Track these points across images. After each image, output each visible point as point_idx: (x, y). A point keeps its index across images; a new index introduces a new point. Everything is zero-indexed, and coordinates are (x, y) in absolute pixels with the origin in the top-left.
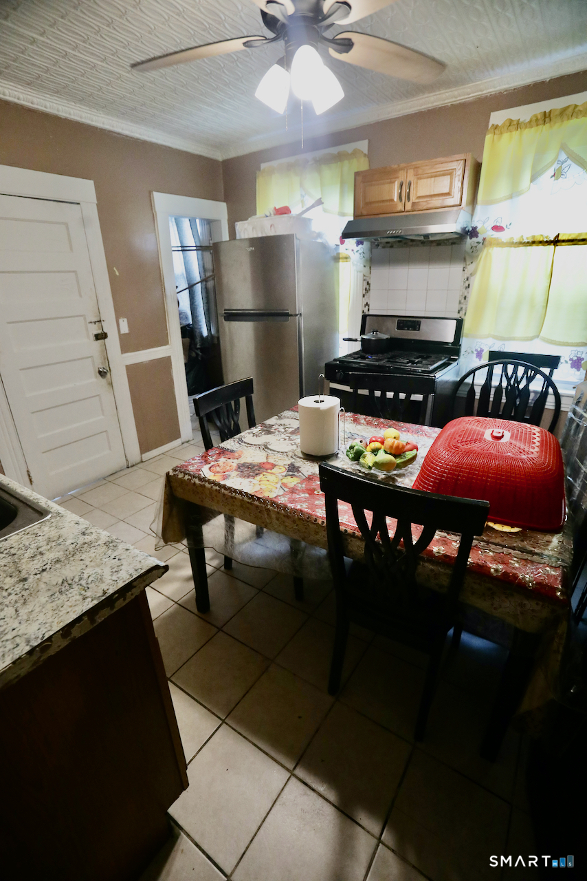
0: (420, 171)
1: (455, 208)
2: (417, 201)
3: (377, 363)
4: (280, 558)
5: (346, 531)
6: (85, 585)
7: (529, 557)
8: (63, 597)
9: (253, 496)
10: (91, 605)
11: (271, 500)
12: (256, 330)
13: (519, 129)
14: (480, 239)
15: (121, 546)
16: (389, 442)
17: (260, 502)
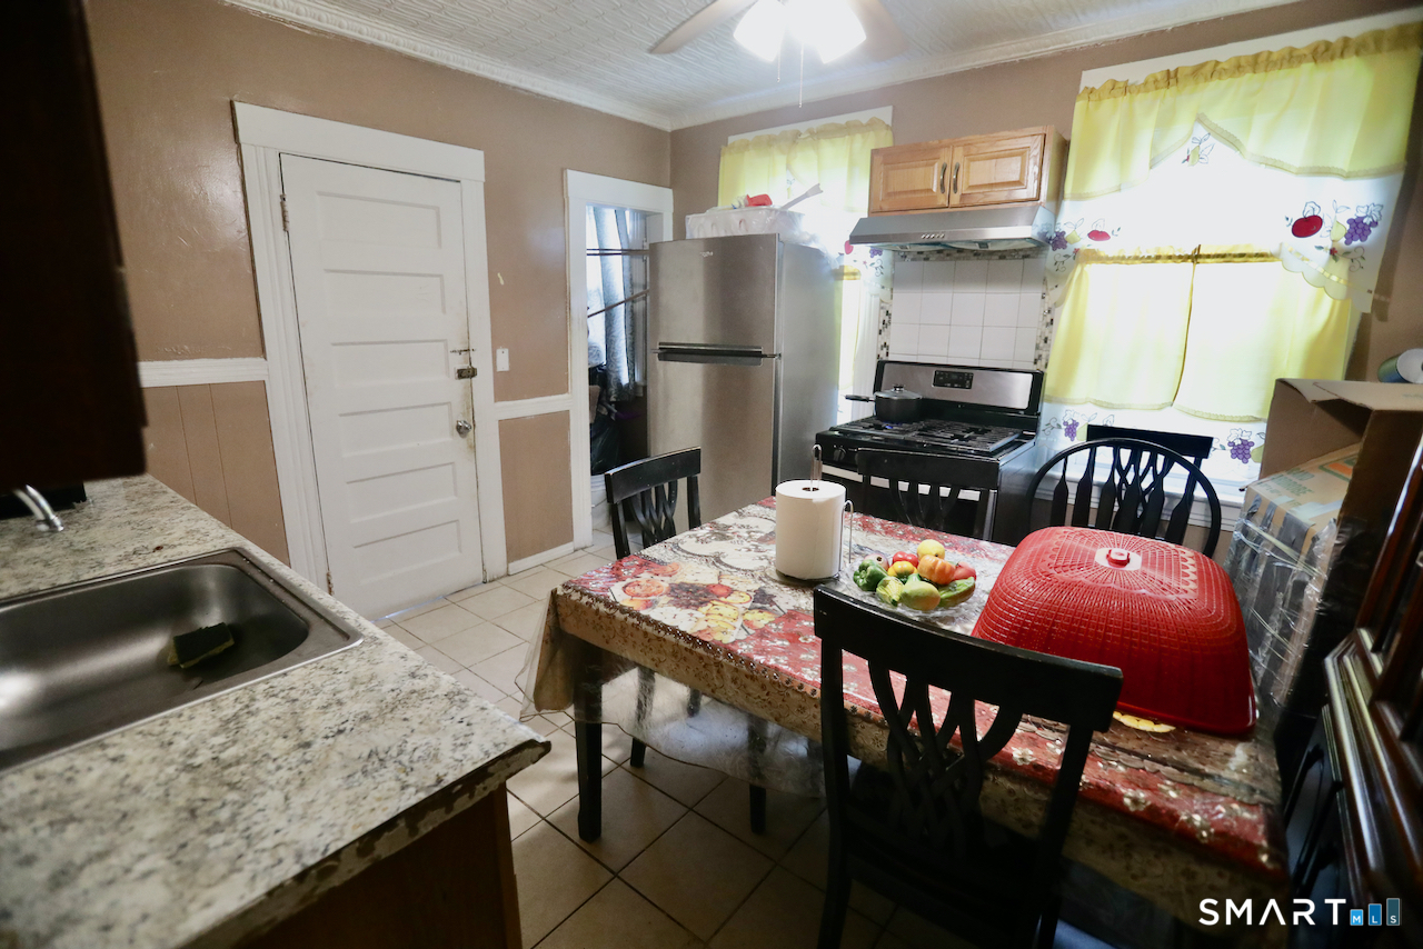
0: (974, 150)
1: (1030, 204)
2: (969, 192)
3: (902, 437)
4: (734, 751)
5: (854, 709)
6: (407, 764)
7: (1195, 780)
8: (368, 782)
9: (694, 638)
10: (414, 801)
11: (726, 646)
12: (707, 376)
13: (1128, 94)
14: (1070, 249)
15: (473, 702)
16: (928, 561)
17: (707, 650)
